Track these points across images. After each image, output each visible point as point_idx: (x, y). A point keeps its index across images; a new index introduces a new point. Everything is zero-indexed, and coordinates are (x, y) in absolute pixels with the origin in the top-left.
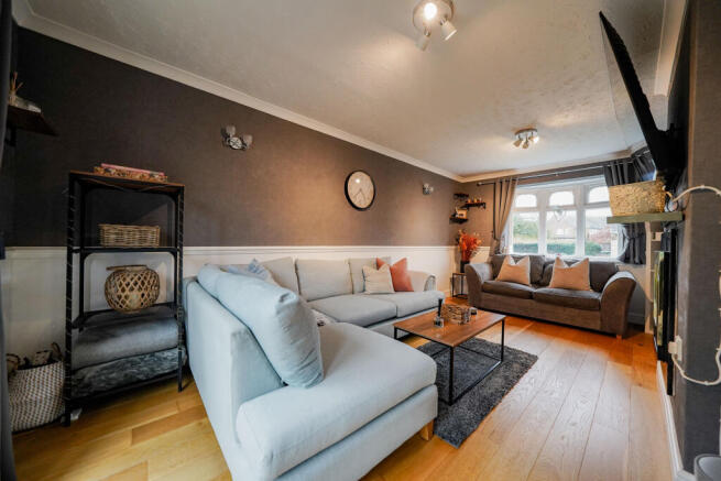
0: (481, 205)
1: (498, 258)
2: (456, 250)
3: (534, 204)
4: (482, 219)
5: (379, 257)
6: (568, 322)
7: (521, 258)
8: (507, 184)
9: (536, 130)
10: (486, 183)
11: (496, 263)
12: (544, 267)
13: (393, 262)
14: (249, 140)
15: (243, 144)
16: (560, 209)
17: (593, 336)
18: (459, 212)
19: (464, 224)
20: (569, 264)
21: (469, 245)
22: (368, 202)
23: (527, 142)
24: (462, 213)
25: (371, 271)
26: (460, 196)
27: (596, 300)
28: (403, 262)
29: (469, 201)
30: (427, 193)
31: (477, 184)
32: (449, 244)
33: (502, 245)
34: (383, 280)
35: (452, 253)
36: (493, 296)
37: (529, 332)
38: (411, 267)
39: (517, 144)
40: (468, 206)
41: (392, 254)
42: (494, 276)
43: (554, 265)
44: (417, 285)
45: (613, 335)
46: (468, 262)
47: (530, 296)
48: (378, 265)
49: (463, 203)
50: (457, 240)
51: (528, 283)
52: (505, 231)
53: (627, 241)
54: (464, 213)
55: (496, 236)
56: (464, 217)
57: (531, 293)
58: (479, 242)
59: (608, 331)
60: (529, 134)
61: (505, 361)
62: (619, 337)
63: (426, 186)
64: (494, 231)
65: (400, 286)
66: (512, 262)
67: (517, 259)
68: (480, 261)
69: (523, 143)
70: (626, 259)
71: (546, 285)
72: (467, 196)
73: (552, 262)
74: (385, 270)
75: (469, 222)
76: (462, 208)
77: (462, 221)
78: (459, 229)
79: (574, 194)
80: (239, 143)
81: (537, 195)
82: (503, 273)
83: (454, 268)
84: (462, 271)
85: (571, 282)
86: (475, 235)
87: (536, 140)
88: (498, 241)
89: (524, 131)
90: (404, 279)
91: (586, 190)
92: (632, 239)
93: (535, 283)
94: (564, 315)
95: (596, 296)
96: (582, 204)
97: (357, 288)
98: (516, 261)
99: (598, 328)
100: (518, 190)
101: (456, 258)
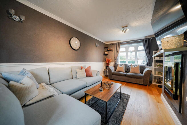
0: (111, 50)
1: (116, 65)
2: (105, 63)
3: (125, 50)
4: (112, 54)
5: (82, 66)
6: (135, 83)
7: (122, 65)
8: (118, 45)
9: (128, 27)
10: (113, 44)
11: (116, 66)
12: (128, 67)
13: (86, 67)
14: (23, 18)
15: (20, 19)
16: (131, 52)
17: (142, 86)
18: (106, 52)
19: (107, 56)
20: (135, 66)
21: (108, 62)
22: (78, 48)
23: (125, 31)
24: (106, 53)
25: (79, 71)
26: (106, 48)
27: (142, 76)
28: (90, 67)
29: (108, 49)
30: (97, 46)
31: (110, 44)
32: (103, 61)
33: (117, 62)
34: (83, 73)
35: (104, 64)
36: (115, 76)
37: (126, 86)
38: (92, 69)
39: (123, 31)
40: (108, 51)
41: (86, 65)
42: (115, 70)
43: (131, 67)
44: (94, 74)
45: (146, 85)
46: (108, 66)
47: (125, 75)
48: (81, 68)
49: (107, 50)
50: (105, 60)
51: (124, 72)
52: (118, 58)
53: (148, 60)
54: (107, 52)
55: (115, 59)
56: (107, 54)
57: (125, 74)
58: (111, 60)
59: (145, 84)
60: (126, 28)
61: (122, 99)
62: (147, 86)
63: (97, 44)
64: (115, 58)
65: (88, 75)
66: (120, 66)
67: (121, 65)
68: (111, 66)
69: (124, 31)
70: (148, 65)
71: (129, 72)
72: (108, 48)
73: (130, 66)
74: (83, 70)
75: (108, 55)
76: (106, 51)
77: (106, 55)
78: (106, 57)
79: (135, 47)
80: (19, 19)
81: (125, 48)
82: (118, 69)
83: (104, 68)
84: (107, 69)
85: (135, 71)
86: (110, 59)
87: (128, 30)
88: (116, 60)
89: (125, 27)
90: (90, 73)
91: (138, 47)
92: (149, 59)
93: (126, 72)
94: (134, 80)
95: (142, 75)
96: (136, 50)
97: (74, 77)
98: (121, 66)
99: (142, 84)
100: (121, 46)
101: (105, 65)
